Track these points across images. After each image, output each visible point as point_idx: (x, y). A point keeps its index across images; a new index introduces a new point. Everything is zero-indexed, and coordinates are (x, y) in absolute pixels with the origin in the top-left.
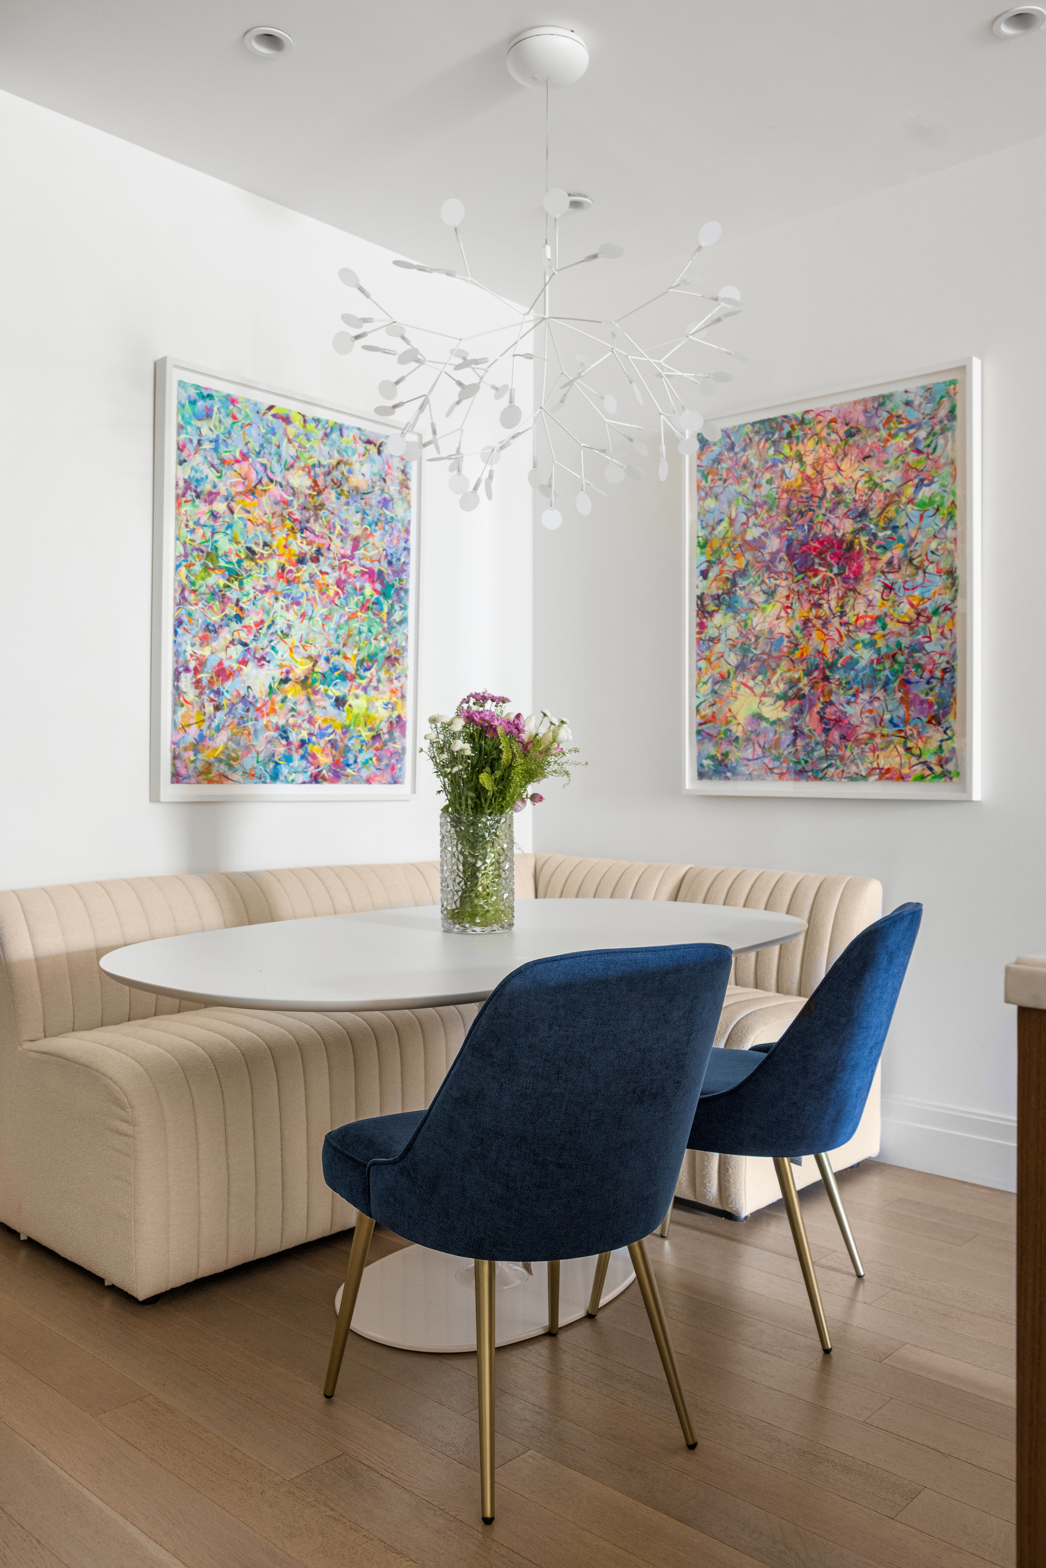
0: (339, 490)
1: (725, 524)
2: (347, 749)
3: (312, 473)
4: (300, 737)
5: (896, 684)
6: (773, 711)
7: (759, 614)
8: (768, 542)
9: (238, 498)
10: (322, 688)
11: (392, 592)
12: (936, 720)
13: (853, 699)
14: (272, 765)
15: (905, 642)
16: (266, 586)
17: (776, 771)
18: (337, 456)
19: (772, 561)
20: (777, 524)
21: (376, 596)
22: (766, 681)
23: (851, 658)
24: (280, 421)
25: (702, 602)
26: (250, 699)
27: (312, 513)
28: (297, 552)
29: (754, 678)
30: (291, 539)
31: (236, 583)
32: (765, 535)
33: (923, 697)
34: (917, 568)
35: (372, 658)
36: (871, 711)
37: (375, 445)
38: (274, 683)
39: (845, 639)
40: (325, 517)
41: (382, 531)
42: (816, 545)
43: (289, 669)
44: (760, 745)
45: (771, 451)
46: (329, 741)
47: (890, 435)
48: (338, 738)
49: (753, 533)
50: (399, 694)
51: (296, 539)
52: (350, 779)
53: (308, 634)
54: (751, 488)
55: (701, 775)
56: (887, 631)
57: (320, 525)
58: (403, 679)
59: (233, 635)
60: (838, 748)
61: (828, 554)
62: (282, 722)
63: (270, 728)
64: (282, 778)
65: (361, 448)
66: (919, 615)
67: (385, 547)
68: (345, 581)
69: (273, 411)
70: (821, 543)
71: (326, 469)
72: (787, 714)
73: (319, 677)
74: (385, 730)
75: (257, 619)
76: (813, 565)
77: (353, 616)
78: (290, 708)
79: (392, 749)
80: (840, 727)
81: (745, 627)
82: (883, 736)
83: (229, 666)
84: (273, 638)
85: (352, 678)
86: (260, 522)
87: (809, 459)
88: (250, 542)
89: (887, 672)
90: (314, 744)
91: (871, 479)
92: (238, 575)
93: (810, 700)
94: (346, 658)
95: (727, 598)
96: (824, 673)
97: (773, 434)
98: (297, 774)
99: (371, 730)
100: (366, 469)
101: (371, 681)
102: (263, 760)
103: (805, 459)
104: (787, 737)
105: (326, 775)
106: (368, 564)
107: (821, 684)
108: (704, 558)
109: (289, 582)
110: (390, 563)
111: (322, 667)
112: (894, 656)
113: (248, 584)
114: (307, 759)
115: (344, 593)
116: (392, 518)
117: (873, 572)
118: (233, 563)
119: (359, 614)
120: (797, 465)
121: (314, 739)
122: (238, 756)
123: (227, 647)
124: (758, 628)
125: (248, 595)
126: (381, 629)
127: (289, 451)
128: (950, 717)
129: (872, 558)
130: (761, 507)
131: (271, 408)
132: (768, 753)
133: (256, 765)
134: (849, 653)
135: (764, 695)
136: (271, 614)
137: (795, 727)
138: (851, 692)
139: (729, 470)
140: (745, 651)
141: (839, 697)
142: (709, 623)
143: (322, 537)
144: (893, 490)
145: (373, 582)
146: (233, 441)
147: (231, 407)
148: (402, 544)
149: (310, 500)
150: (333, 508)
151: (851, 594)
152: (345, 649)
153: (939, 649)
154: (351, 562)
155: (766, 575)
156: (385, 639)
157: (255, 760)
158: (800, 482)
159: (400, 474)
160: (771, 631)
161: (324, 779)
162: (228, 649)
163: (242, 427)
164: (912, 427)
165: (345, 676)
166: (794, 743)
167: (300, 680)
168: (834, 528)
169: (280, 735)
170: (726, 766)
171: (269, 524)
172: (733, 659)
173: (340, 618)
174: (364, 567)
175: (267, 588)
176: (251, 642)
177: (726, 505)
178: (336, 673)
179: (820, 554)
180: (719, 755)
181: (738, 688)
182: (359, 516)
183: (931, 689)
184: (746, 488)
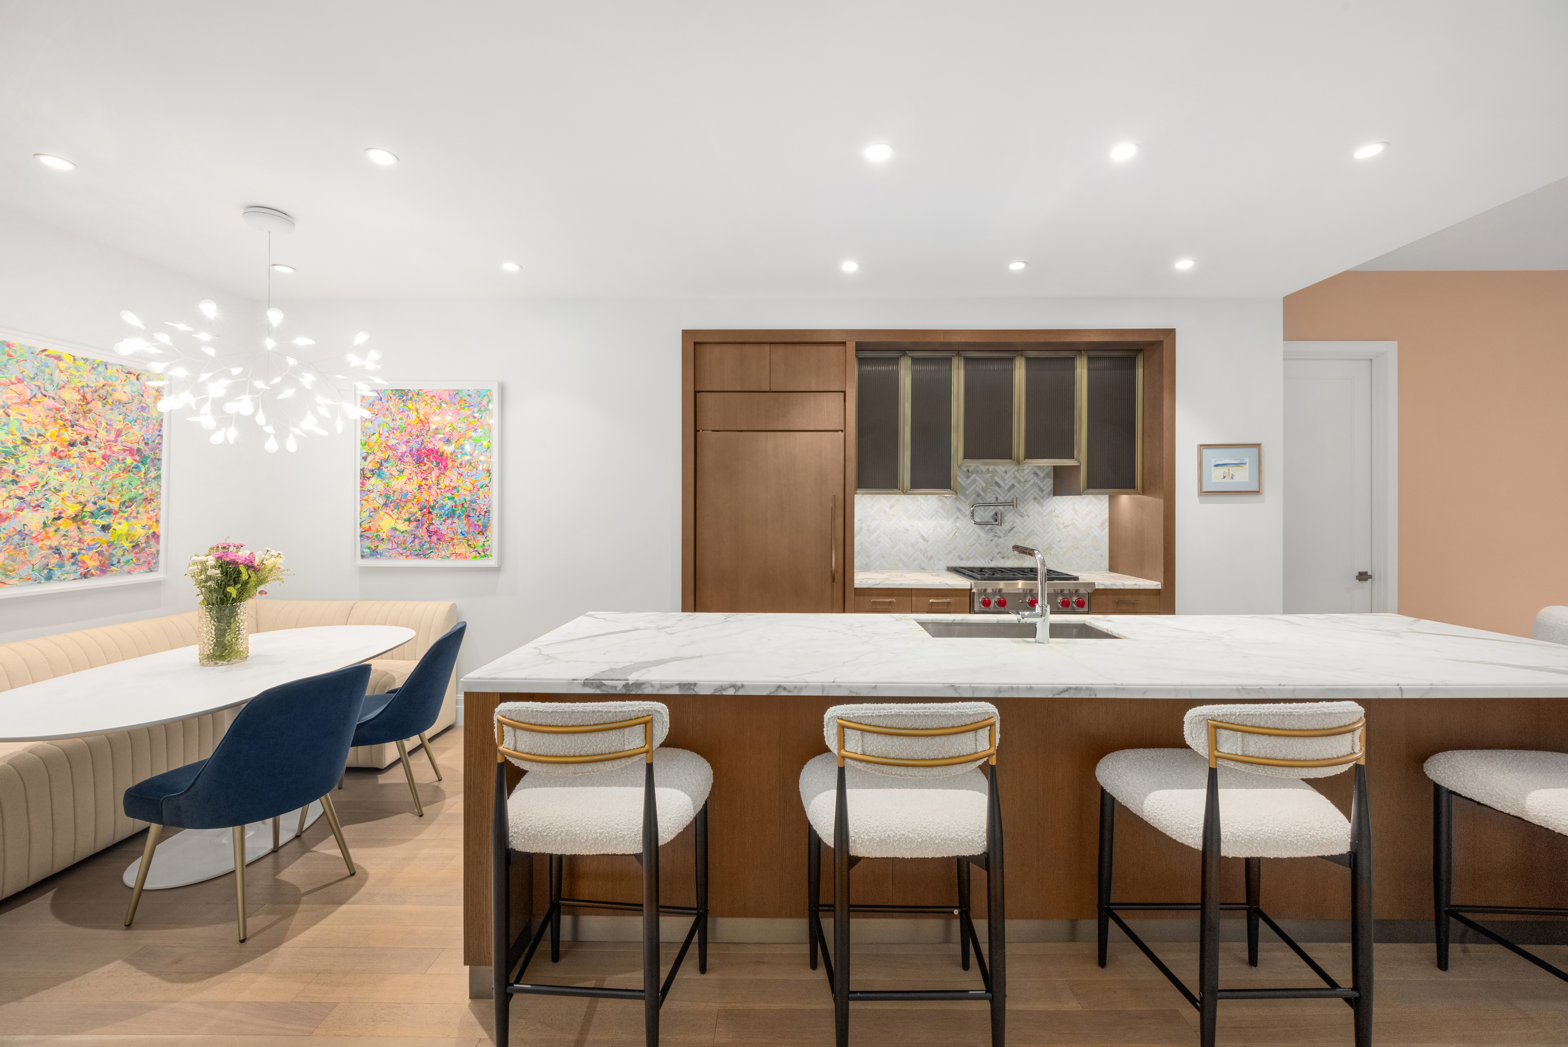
0: (104, 402)
1: (377, 435)
2: (112, 555)
3: (81, 391)
4: (72, 551)
5: (464, 517)
6: (402, 526)
7: (395, 480)
8: (400, 447)
9: (14, 407)
10: (90, 520)
11: (149, 460)
12: (481, 533)
13: (443, 523)
14: (46, 571)
15: (468, 498)
16: (40, 461)
17: (404, 555)
18: (102, 381)
19: (402, 456)
20: (405, 440)
21: (135, 463)
22: (399, 512)
23: (442, 504)
24: (53, 359)
25: (363, 472)
26: (26, 532)
27: (81, 415)
28: (68, 439)
29: (392, 511)
30: (62, 432)
31: (13, 460)
32: (399, 443)
33: (476, 523)
34: (474, 467)
35: (132, 500)
36: (452, 528)
37: (134, 375)
38: (48, 521)
39: (439, 495)
40: (93, 418)
41: (140, 425)
42: (425, 451)
43: (61, 511)
44: (395, 543)
45: (402, 405)
46: (97, 552)
47: (461, 408)
48: (104, 549)
49: (391, 442)
50: (154, 520)
51: (67, 431)
52: (114, 573)
53: (78, 489)
54: (391, 420)
55: (363, 557)
56: (459, 493)
57: (88, 423)
58: (157, 511)
59: (9, 493)
60: (436, 544)
61: (431, 456)
62: (55, 544)
63: (44, 548)
64: (55, 578)
65: (123, 376)
66: (474, 487)
67: (143, 434)
68: (110, 456)
69: (46, 353)
70: (428, 451)
71: (93, 389)
72: (410, 528)
73: (88, 514)
74: (143, 541)
75: (33, 481)
76: (423, 460)
77: (117, 476)
78: (62, 535)
79: (148, 552)
80: (437, 535)
81: (387, 487)
82: (458, 539)
83: (6, 513)
84: (47, 492)
85: (116, 513)
86: (34, 421)
87: (422, 412)
88: (25, 434)
89: (459, 511)
90: (84, 555)
91: (452, 426)
92: (14, 455)
93: (422, 522)
94: (110, 501)
95: (377, 471)
96: (429, 510)
97: (403, 397)
98: (68, 575)
99: (131, 542)
100: (127, 389)
101: (131, 513)
102: (38, 569)
103: (419, 411)
104: (410, 539)
105: (94, 573)
106: (129, 445)
107: (428, 515)
108: (364, 451)
109: (60, 458)
110: (147, 444)
111: (90, 507)
112: (462, 504)
113: (23, 461)
114: (77, 564)
115: (108, 463)
116: (148, 417)
117: (453, 467)
118: (10, 448)
119: (121, 474)
120: (415, 413)
121: (83, 552)
122: (15, 568)
123: (4, 501)
124: (394, 487)
125: (24, 467)
126: (139, 483)
127: (60, 378)
128: (488, 532)
129: (452, 461)
130: (396, 430)
131: (45, 350)
132: (400, 546)
133: (31, 572)
134: (442, 502)
135: (397, 519)
136: (45, 478)
137: (414, 535)
138: (442, 519)
139: (379, 410)
140: (388, 498)
141: (437, 521)
142: (367, 482)
143: (90, 430)
144: (463, 432)
145: (133, 455)
146: (9, 371)
147: (7, 349)
148: (157, 433)
149: (80, 407)
150: (100, 412)
151: (443, 475)
152: (109, 496)
153: (483, 503)
154: (114, 444)
155: (399, 462)
156: (143, 488)
157: (31, 569)
158: (417, 421)
159: (155, 392)
160: (401, 489)
161: (92, 575)
162: (5, 502)
163: (17, 362)
164: (471, 406)
165: (109, 512)
166: (413, 541)
167: (71, 517)
168: (434, 445)
169: (54, 552)
170: (377, 552)
171: (43, 423)
172: (381, 501)
173: (106, 477)
174: (126, 446)
175: (41, 462)
176: (27, 497)
177: (377, 426)
178: (102, 511)
179: (427, 456)
180: (373, 547)
181: (384, 515)
182: (121, 416)
183: (480, 520)
184: (388, 419)
